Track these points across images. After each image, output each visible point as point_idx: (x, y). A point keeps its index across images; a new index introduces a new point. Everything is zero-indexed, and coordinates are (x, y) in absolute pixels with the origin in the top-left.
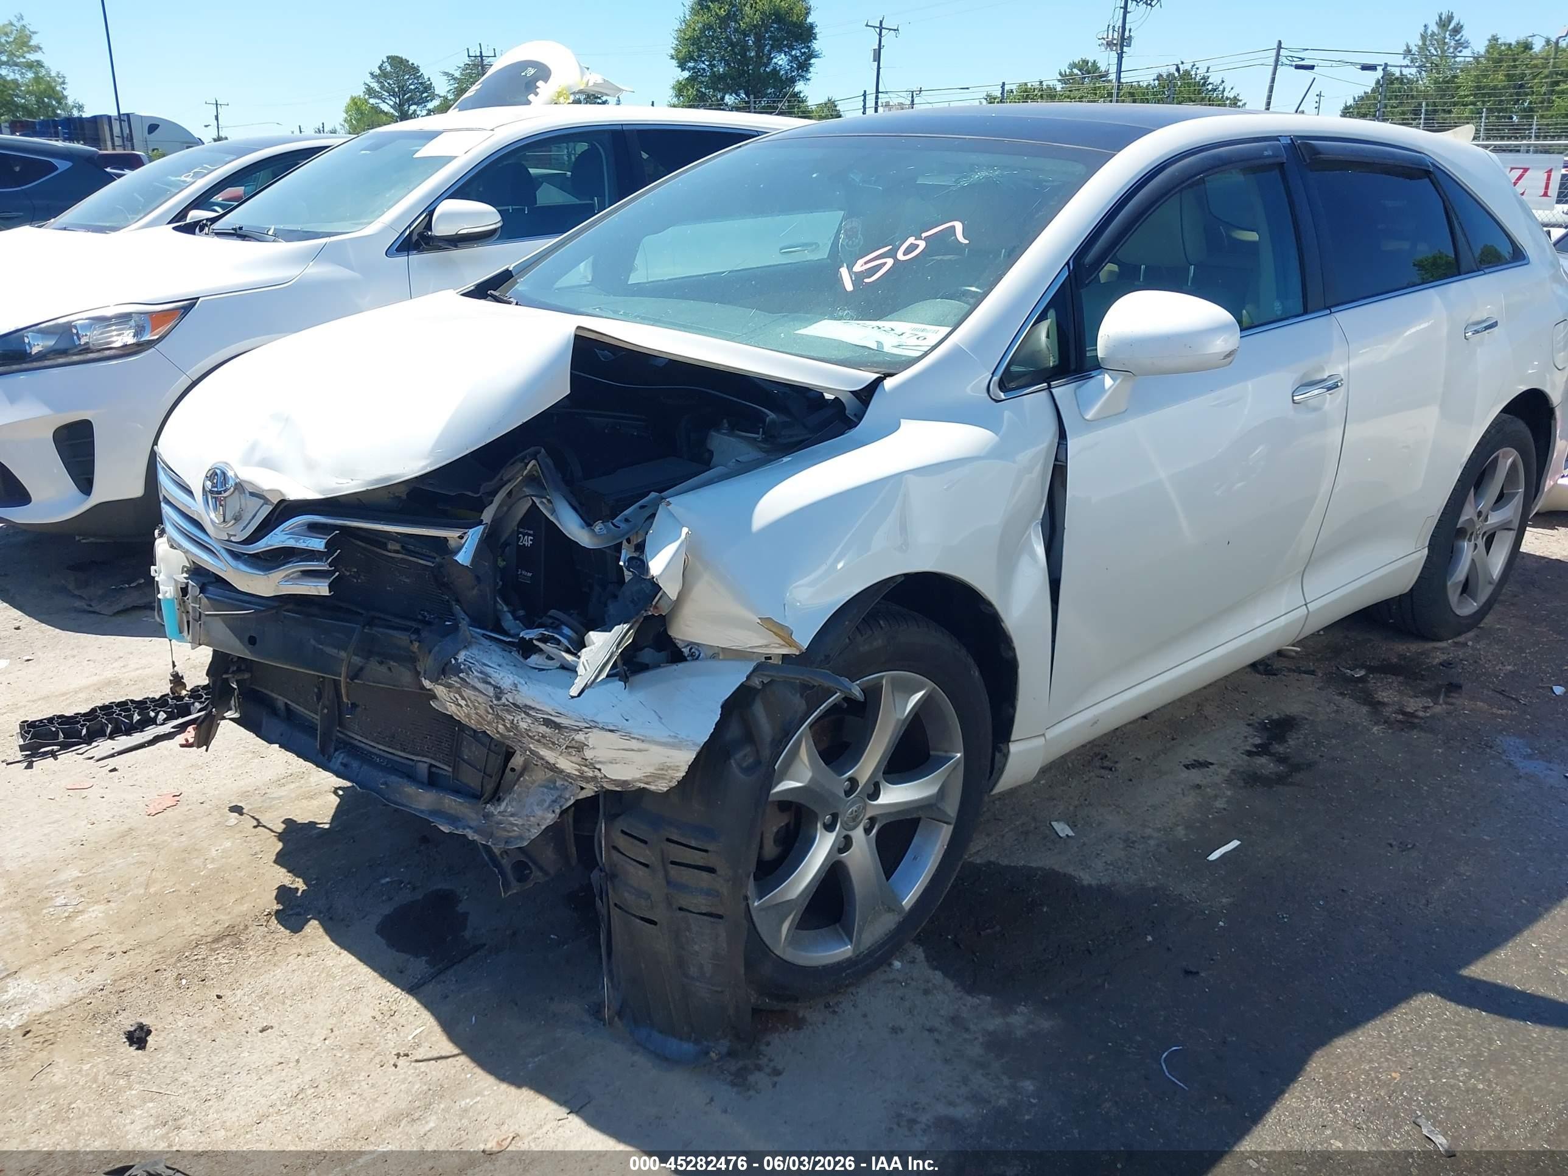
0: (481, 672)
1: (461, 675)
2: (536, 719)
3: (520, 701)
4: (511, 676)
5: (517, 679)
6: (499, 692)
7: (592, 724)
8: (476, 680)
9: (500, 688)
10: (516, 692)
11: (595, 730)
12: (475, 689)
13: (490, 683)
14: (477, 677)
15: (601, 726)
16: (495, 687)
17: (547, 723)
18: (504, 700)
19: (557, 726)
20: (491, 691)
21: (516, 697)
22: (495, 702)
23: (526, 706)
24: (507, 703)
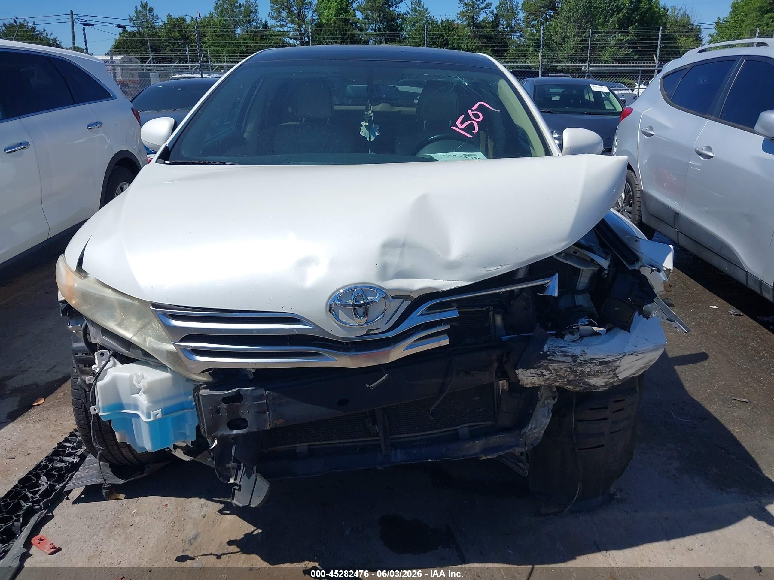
0: (561, 352)
1: (549, 358)
2: (595, 364)
3: (587, 357)
4: (578, 347)
5: (583, 348)
6: (575, 358)
7: (623, 354)
8: (559, 357)
9: (575, 356)
10: (584, 354)
11: (625, 357)
12: (559, 362)
13: (569, 356)
14: (559, 355)
15: (628, 354)
16: (572, 356)
17: (601, 363)
18: (579, 361)
19: (606, 363)
20: (570, 359)
21: (585, 357)
22: (573, 364)
23: (591, 359)
24: (580, 362)
